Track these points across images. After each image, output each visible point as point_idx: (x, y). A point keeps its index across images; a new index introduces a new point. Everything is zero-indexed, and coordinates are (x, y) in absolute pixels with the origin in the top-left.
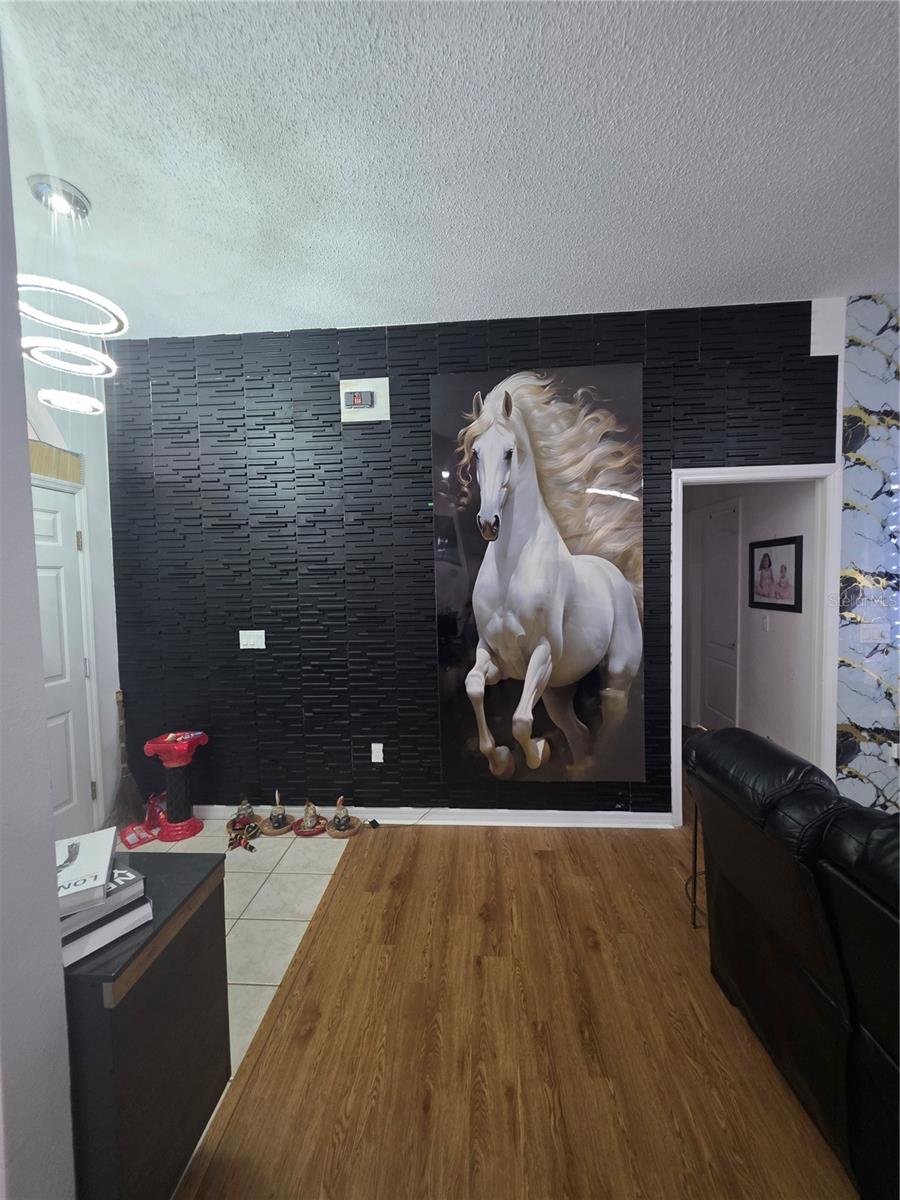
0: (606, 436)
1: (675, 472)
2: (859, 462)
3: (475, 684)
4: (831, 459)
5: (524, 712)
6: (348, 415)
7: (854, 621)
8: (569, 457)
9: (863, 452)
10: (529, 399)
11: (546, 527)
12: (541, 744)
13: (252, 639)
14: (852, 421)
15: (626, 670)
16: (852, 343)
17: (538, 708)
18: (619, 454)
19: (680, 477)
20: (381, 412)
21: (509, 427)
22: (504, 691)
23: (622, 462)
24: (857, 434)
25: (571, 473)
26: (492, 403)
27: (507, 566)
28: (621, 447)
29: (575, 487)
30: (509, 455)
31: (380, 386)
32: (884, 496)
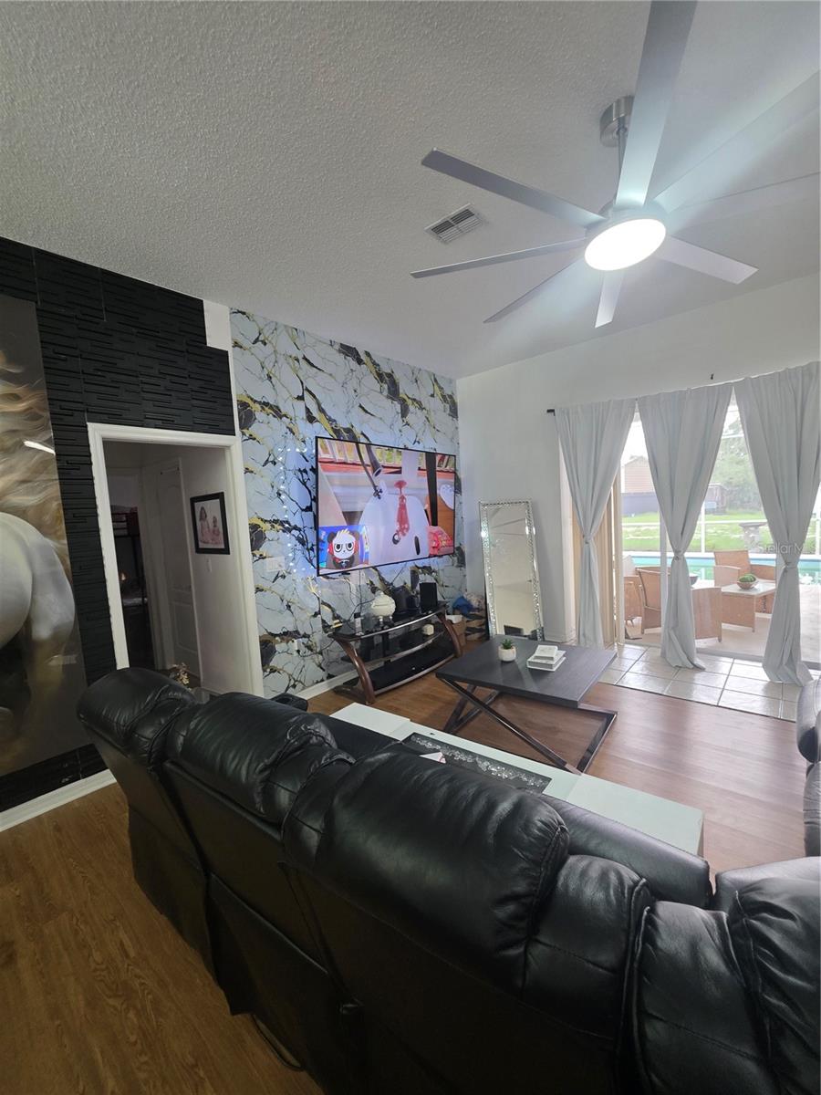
1: (91, 426)
2: (251, 437)
4: (231, 432)
7: (262, 557)
9: (254, 429)
14: (243, 405)
15: (57, 633)
16: (236, 344)
18: (16, 398)
19: (97, 433)
23: (21, 406)
24: (248, 419)
28: (18, 390)
32: (270, 465)
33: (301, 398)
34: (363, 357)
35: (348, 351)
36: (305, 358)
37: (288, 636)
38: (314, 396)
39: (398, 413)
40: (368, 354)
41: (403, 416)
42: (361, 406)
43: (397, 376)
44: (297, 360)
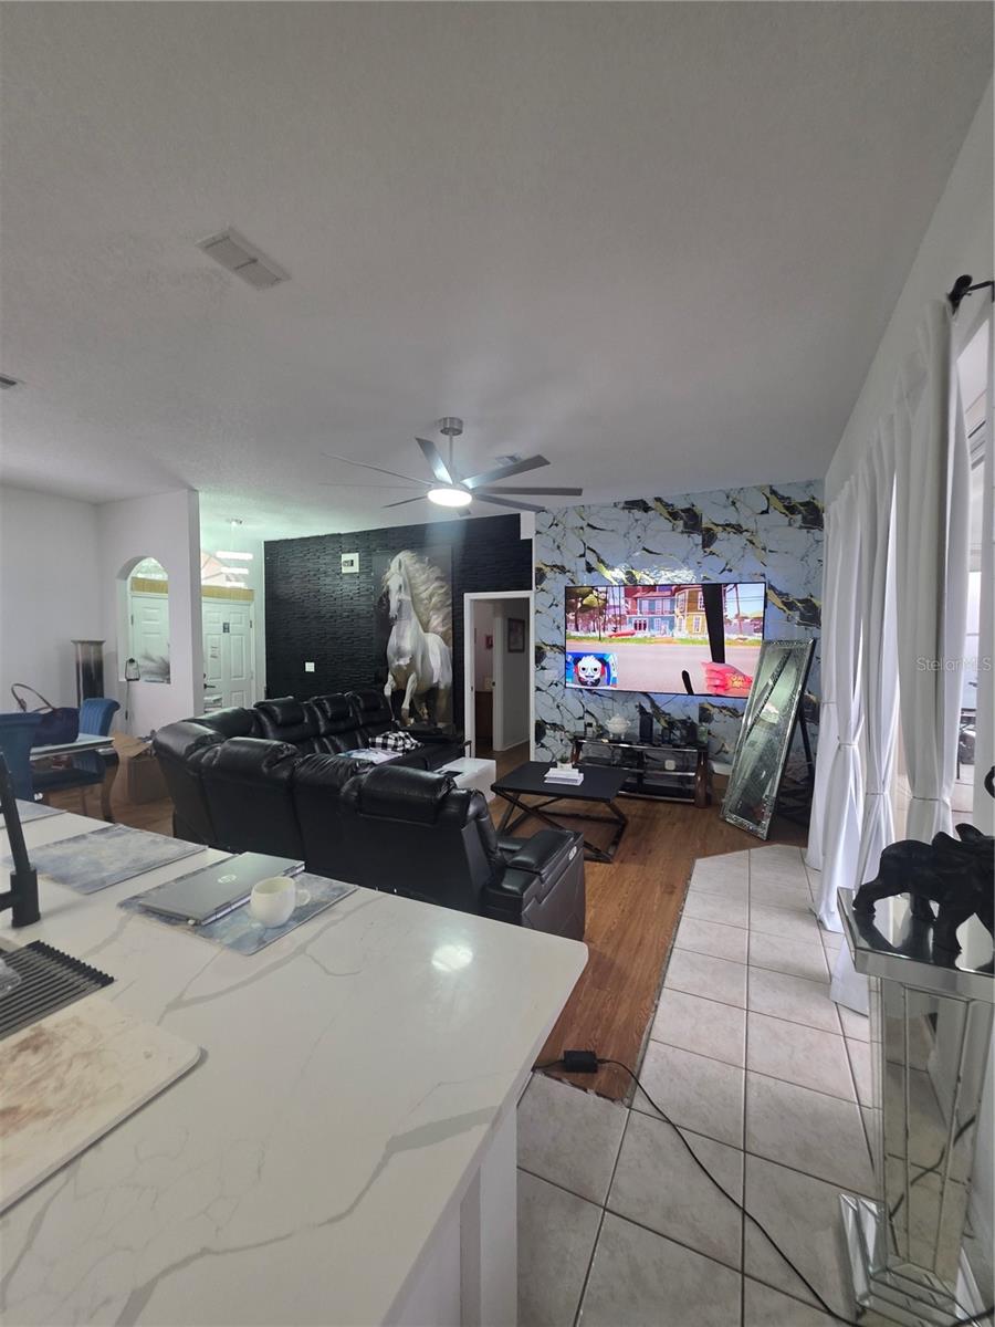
0: (437, 579)
1: (466, 595)
2: (542, 590)
3: (388, 691)
4: (531, 589)
5: (406, 705)
6: (345, 570)
7: (543, 668)
8: (423, 588)
9: (543, 585)
10: (408, 562)
11: (415, 619)
12: (412, 721)
13: (310, 667)
14: (539, 570)
15: (446, 686)
16: (538, 532)
17: (411, 704)
18: (442, 587)
19: (468, 597)
20: (356, 569)
21: (401, 575)
22: (399, 694)
23: (443, 590)
24: (541, 577)
25: (424, 595)
26: (394, 564)
27: (400, 637)
28: (444, 584)
29: (426, 601)
30: (400, 587)
31: (355, 557)
32: (554, 607)
33: (583, 556)
34: (651, 504)
35: (632, 505)
36: (589, 525)
37: (555, 726)
38: (594, 551)
39: (697, 545)
40: (658, 500)
41: (704, 547)
42: (644, 549)
43: (698, 509)
44: (582, 528)
